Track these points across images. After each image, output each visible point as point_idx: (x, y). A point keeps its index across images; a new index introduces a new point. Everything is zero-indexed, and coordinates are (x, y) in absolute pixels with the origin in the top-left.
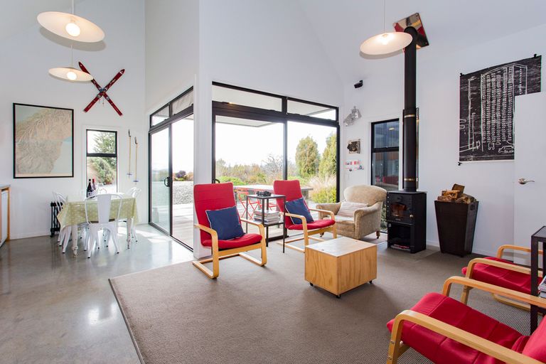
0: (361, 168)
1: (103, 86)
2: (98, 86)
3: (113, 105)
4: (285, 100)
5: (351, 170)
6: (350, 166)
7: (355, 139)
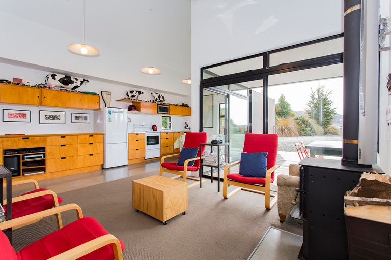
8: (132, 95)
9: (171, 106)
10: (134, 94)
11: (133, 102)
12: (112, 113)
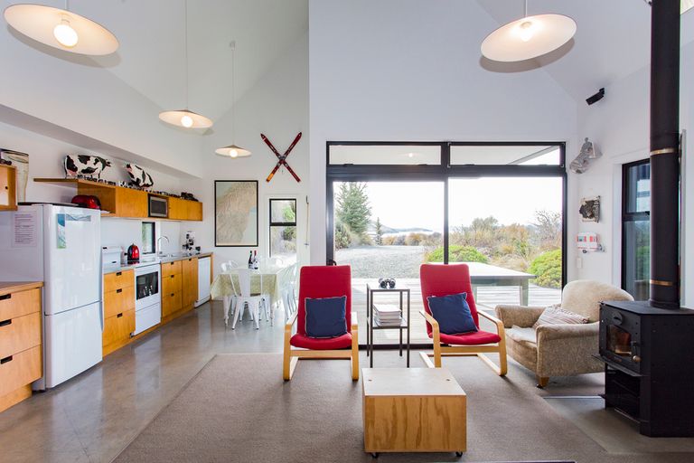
0: (600, 249)
1: (282, 153)
2: (277, 154)
3: (292, 172)
4: (445, 147)
5: (585, 252)
6: (582, 244)
7: (591, 196)
8: (84, 167)
9: (171, 199)
10: (90, 164)
11: (80, 186)
12: (67, 222)
